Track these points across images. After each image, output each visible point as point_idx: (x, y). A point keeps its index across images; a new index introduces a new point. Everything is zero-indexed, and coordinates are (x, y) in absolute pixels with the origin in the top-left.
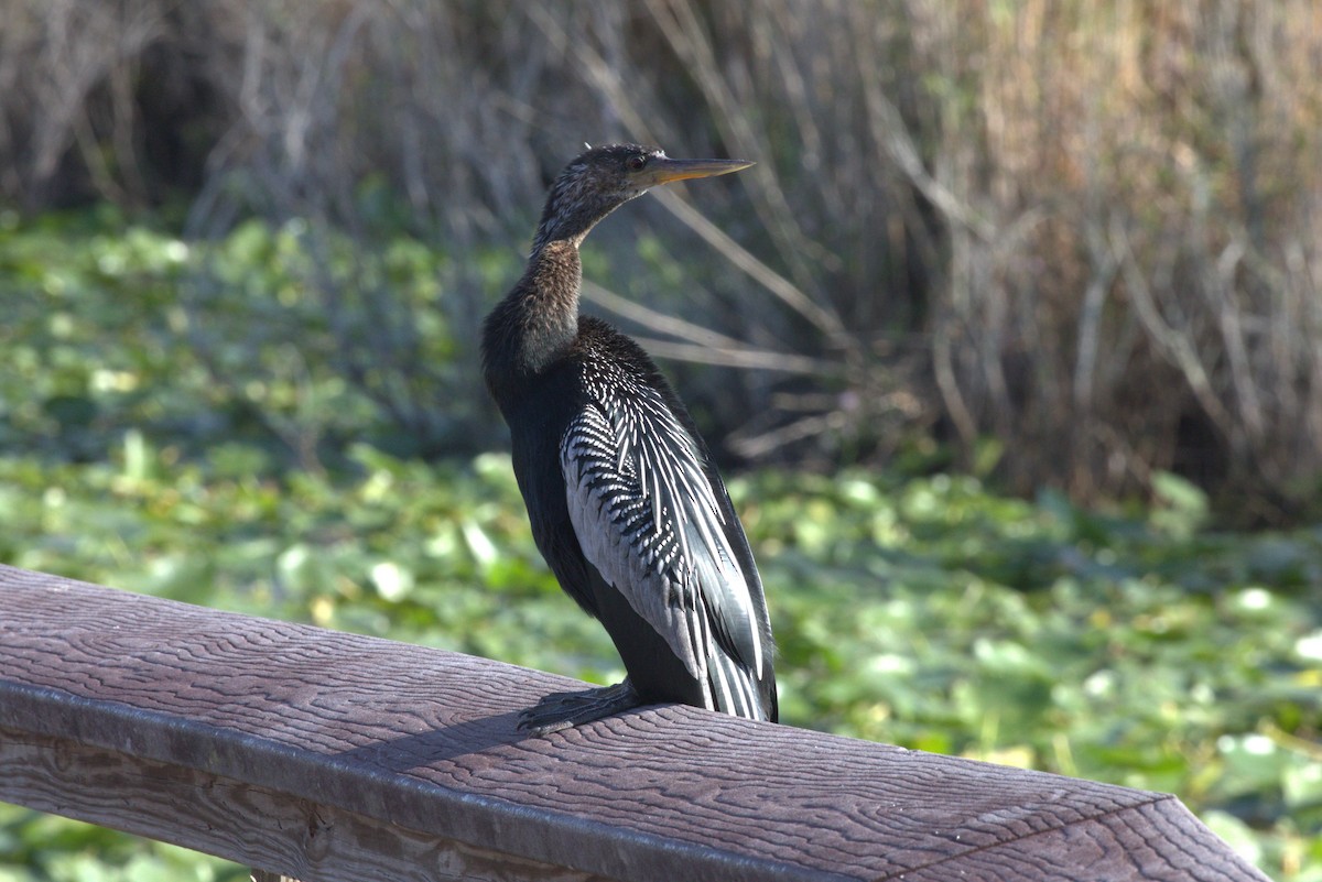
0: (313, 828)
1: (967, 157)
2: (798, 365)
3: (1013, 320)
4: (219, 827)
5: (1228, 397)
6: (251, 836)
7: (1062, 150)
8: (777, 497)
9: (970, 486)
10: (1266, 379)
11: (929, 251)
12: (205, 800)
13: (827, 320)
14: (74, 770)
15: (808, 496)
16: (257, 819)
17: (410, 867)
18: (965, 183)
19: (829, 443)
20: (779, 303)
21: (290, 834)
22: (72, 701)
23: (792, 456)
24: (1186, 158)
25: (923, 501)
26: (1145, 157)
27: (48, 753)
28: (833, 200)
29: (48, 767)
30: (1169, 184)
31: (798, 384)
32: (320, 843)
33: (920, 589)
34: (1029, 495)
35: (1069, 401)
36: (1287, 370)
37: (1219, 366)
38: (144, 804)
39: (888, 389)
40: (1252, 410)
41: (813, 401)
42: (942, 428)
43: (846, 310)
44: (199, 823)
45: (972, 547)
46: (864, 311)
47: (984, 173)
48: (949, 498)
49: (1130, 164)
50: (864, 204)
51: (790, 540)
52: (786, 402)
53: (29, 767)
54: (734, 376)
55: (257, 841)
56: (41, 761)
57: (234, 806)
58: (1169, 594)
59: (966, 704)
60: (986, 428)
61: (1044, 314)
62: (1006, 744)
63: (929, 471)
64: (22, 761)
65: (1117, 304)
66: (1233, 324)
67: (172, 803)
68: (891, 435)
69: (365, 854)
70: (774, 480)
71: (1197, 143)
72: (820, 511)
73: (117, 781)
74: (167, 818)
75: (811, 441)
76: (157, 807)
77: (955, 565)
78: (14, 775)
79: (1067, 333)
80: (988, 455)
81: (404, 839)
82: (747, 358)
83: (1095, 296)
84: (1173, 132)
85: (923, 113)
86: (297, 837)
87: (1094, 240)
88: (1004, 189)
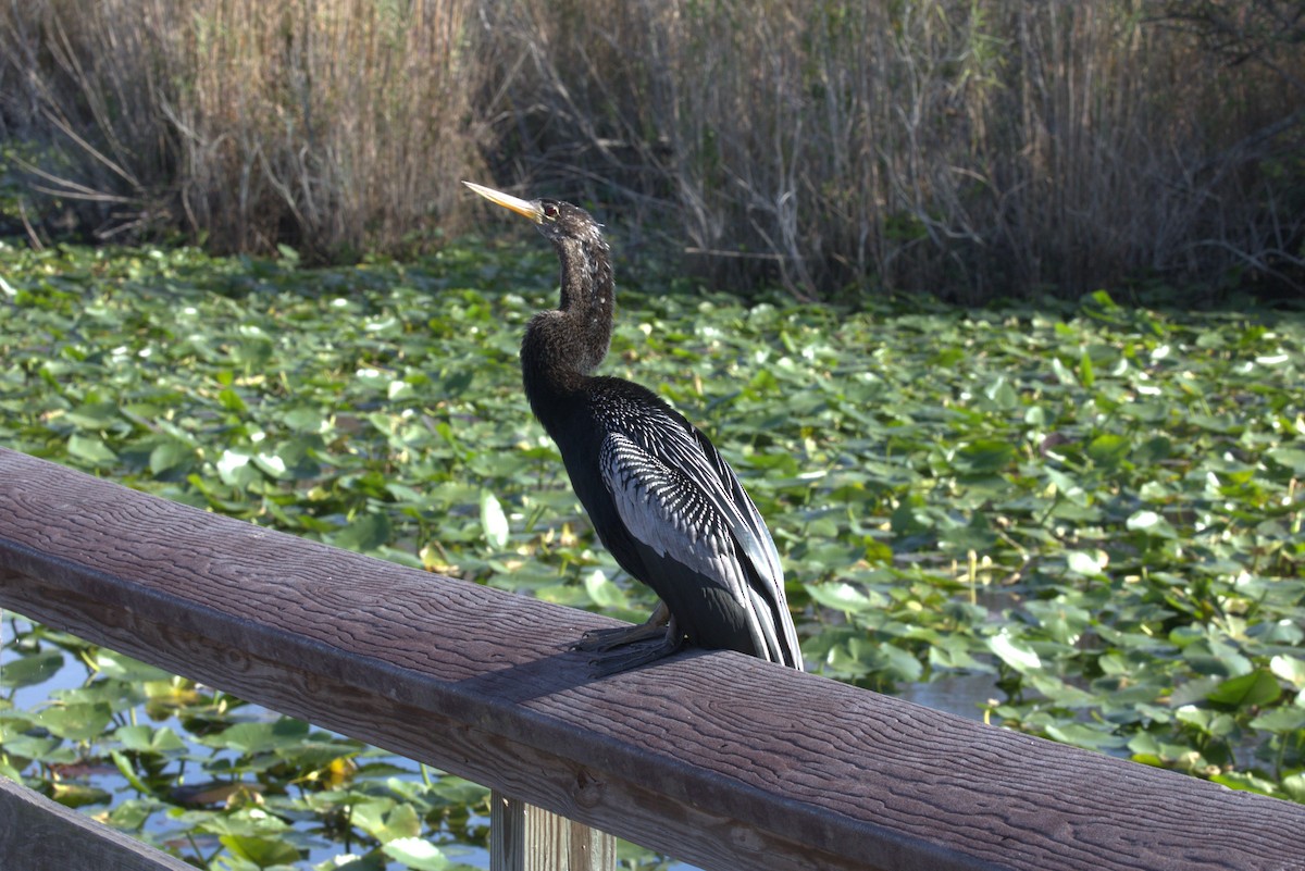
0: (582, 782)
1: (191, 112)
2: (122, 200)
3: (213, 179)
4: (476, 761)
5: (304, 210)
6: (514, 775)
7: (230, 108)
8: (117, 256)
9: (198, 250)
10: (319, 203)
11: (175, 149)
12: (460, 739)
13: (133, 180)
14: (324, 694)
15: (130, 256)
16: (519, 764)
17: (697, 833)
18: (192, 123)
19: (136, 233)
20: (115, 174)
21: (556, 781)
22: (335, 653)
23: (120, 239)
24: (281, 111)
25: (180, 258)
26: (264, 109)
27: (298, 677)
28: (134, 129)
29: (296, 685)
30: (273, 122)
31: (122, 208)
32: (590, 794)
33: (193, 300)
34: (225, 254)
35: (237, 213)
36: (326, 198)
37: (300, 198)
38: (396, 731)
39: (161, 209)
40: (314, 215)
41: (129, 215)
42: (184, 225)
43: (140, 176)
44: (455, 755)
45: (205, 278)
46: (148, 177)
47: (198, 117)
48: (189, 255)
49: (257, 113)
50: (147, 130)
51: (127, 276)
52: (117, 215)
53: (279, 684)
54: (94, 204)
55: (519, 780)
56: (291, 681)
57: (492, 750)
58: (298, 299)
59: (235, 356)
60: (202, 226)
61: (224, 177)
62: (255, 374)
63: (180, 245)
64: (270, 678)
65: (256, 172)
66: (305, 181)
67: (426, 736)
68: (161, 228)
69: (641, 812)
70: (114, 250)
71: (285, 105)
72: (136, 263)
73: (367, 709)
74: (423, 746)
75: (128, 231)
76: (410, 736)
77: (202, 287)
78: (264, 687)
79: (234, 183)
80: (203, 237)
81: (690, 810)
82: (101, 197)
83: (246, 170)
84: (275, 100)
85: (173, 93)
86: (566, 786)
87: (246, 144)
88: (207, 124)
